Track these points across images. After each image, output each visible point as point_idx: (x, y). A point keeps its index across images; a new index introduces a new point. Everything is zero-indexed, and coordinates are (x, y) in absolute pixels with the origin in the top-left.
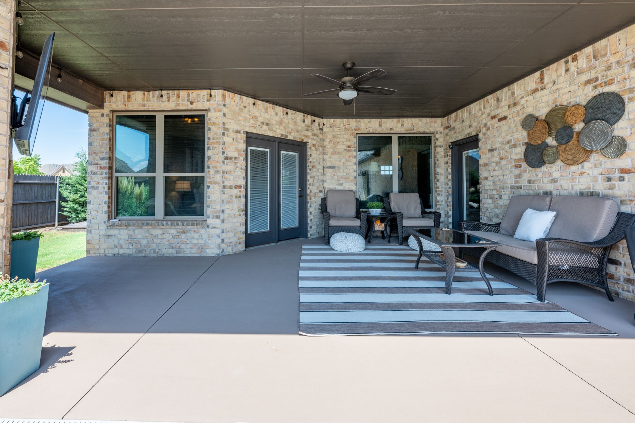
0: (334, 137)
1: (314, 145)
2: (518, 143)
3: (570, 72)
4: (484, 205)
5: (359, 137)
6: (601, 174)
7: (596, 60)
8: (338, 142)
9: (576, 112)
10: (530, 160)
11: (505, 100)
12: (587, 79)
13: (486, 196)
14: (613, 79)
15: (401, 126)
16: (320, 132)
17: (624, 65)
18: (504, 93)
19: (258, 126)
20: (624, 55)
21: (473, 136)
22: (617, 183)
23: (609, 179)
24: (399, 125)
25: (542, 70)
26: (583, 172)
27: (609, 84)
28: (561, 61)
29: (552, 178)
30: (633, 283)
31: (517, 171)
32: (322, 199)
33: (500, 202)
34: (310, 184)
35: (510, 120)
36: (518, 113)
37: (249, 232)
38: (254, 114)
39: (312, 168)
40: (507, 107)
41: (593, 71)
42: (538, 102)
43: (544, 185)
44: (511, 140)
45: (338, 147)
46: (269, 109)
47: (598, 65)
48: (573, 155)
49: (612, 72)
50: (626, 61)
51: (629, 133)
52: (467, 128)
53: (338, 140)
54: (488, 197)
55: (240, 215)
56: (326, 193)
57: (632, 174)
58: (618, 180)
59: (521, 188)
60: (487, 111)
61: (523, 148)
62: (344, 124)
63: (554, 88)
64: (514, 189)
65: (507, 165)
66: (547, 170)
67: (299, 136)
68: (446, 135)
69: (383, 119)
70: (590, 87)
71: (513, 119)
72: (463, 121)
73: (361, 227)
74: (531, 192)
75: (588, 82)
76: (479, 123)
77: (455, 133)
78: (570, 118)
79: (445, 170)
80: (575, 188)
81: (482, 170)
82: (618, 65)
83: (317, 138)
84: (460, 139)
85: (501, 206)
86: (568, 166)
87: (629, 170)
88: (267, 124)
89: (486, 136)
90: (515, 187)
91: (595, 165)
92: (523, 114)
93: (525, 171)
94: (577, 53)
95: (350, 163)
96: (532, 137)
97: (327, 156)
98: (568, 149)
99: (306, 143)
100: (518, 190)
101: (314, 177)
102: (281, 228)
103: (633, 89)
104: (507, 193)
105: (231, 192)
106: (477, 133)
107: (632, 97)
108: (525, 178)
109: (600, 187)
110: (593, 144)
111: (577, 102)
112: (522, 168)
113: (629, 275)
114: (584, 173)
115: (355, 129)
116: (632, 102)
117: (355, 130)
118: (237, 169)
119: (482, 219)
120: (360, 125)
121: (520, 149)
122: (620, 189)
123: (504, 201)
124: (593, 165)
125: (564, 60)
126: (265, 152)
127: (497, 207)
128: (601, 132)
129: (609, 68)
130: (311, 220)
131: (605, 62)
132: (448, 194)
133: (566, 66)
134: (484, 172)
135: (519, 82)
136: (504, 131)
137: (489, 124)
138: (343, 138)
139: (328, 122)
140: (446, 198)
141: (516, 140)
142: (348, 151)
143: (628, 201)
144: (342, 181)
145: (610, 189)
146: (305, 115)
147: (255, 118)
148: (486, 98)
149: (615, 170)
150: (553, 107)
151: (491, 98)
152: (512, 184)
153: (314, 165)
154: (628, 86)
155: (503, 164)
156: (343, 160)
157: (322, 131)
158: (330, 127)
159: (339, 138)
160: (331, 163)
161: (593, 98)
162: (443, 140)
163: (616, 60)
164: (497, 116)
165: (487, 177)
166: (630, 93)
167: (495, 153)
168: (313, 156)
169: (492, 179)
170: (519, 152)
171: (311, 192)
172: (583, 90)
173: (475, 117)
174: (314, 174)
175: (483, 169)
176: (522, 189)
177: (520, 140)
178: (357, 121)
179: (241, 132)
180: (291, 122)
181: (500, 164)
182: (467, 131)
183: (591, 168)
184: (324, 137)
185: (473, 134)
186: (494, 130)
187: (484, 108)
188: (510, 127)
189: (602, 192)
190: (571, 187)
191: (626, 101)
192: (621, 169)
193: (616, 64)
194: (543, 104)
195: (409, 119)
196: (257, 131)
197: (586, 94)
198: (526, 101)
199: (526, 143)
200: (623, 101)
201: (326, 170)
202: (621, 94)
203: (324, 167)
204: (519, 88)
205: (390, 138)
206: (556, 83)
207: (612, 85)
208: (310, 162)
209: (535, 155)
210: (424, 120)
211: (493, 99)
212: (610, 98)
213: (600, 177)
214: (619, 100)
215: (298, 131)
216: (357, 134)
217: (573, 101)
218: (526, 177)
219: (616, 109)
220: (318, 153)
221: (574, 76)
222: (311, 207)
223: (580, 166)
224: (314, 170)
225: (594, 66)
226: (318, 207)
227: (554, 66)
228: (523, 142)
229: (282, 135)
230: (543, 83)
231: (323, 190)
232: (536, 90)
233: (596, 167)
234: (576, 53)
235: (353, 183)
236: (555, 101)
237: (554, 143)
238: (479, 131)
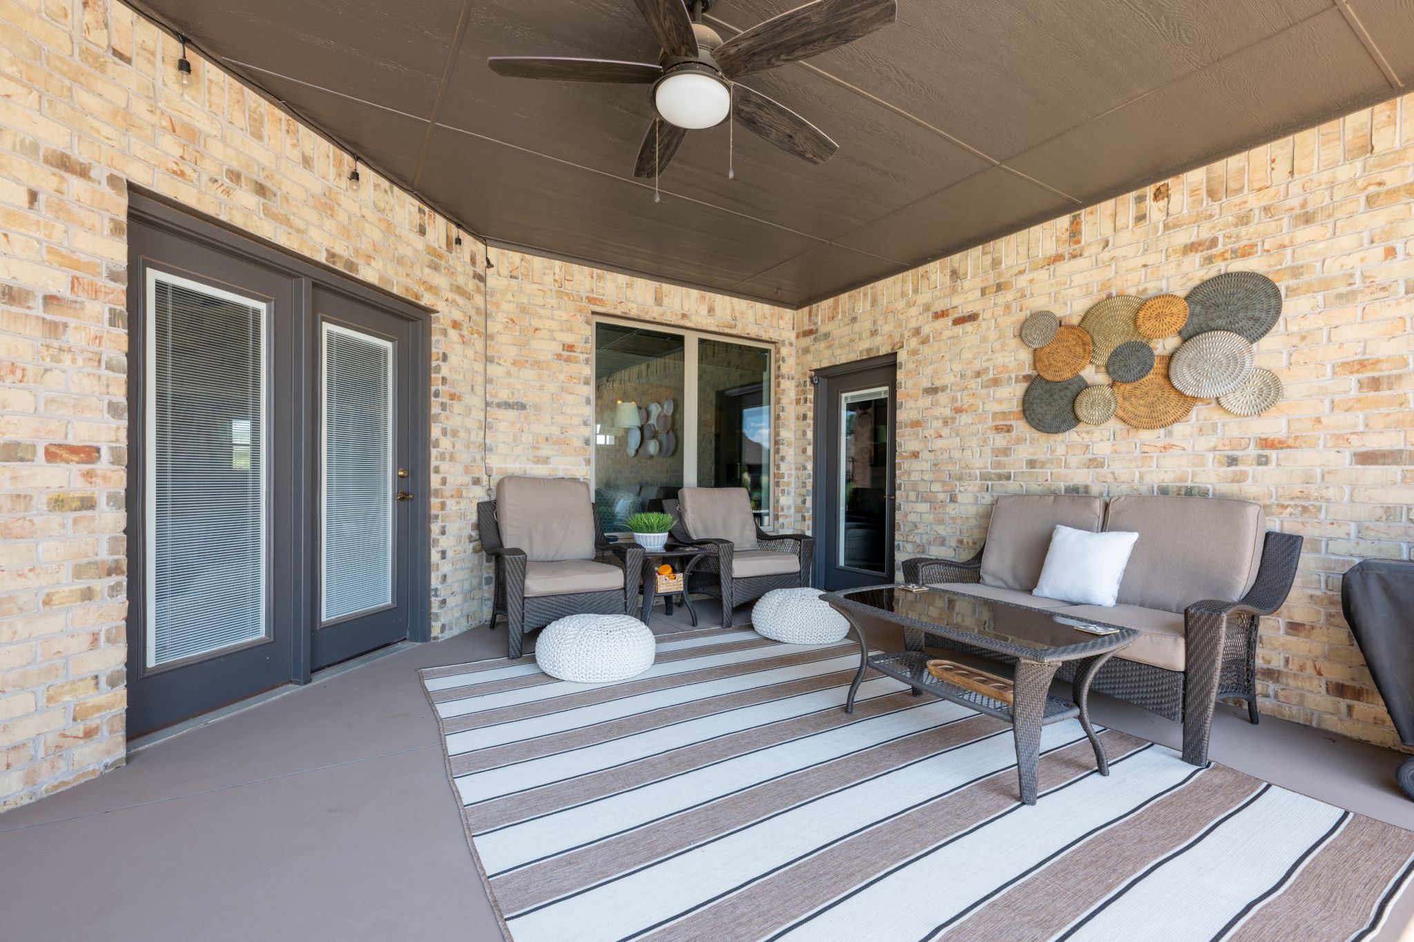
0: (524, 310)
1: (456, 325)
2: (1006, 376)
3: (1148, 223)
4: (906, 515)
5: (598, 325)
6: (1215, 449)
7: (1214, 201)
8: (537, 329)
9: (1164, 310)
10: (1040, 416)
11: (974, 276)
12: (1189, 242)
13: (912, 496)
14: (1253, 246)
15: (709, 312)
16: (478, 287)
17: (1280, 217)
18: (972, 260)
19: (204, 178)
20: (1282, 193)
21: (880, 357)
22: (1250, 469)
23: (1233, 461)
24: (703, 310)
25: (1077, 213)
26: (1169, 444)
27: (1243, 256)
28: (1127, 195)
29: (1090, 456)
30: (1278, 678)
31: (1000, 440)
32: (481, 507)
33: (951, 509)
34: (442, 457)
35: (985, 325)
36: (1007, 307)
37: (151, 662)
38: (186, 119)
39: (449, 402)
40: (978, 293)
41: (1205, 226)
42: (1061, 285)
43: (1069, 471)
44: (986, 370)
45: (535, 344)
46: (267, 124)
47: (1218, 210)
48: (1151, 405)
49: (1251, 230)
50: (1287, 207)
51: (1284, 362)
52: (864, 338)
53: (536, 322)
54: (917, 498)
55: (88, 595)
56: (493, 486)
57: (1289, 450)
58: (1255, 462)
59: (1008, 477)
60: (924, 298)
61: (1020, 389)
62: (556, 277)
63: (1106, 255)
64: (990, 480)
65: (973, 427)
66: (1079, 439)
67: (404, 280)
68: (803, 350)
69: (664, 284)
70: (1196, 258)
71: (993, 322)
72: (854, 319)
73: (625, 588)
74: (1034, 487)
75: (1191, 248)
76: (901, 326)
77: (830, 347)
78: (1148, 324)
79: (799, 433)
80: (1147, 479)
81: (903, 436)
82: (1266, 214)
83: (467, 302)
84: (845, 361)
85: (954, 519)
86: (1132, 432)
87: (1281, 442)
88: (261, 190)
89: (920, 357)
90: (993, 476)
91: (1201, 430)
92: (1021, 310)
93: (1020, 440)
94: (1170, 181)
95: (572, 397)
96: (1047, 363)
97: (499, 368)
98: (1138, 392)
99: (428, 311)
100: (1001, 482)
101: (455, 433)
102: (324, 619)
103: (1301, 270)
104: (971, 489)
105: (14, 478)
106: (892, 349)
107: (1295, 287)
108: (1020, 456)
109: (1212, 477)
110: (1205, 382)
111: (1162, 290)
112: (1014, 434)
113: (1269, 662)
114: (1172, 446)
115: (587, 298)
116: (1296, 298)
117: (590, 300)
118: (67, 358)
119: (899, 549)
120: (603, 288)
121: (1010, 389)
122: (1256, 482)
123: (963, 508)
124: (1196, 430)
125: (1134, 194)
126: (244, 309)
127: (943, 520)
128: (1227, 357)
129: (1244, 220)
130: (444, 577)
131: (1235, 206)
132: (804, 490)
133: (1138, 209)
134: (910, 440)
135: (1014, 236)
136: (969, 348)
137: (926, 330)
138: (553, 319)
139: (506, 259)
140: (799, 501)
141: (1001, 369)
142: (568, 360)
143: (1275, 507)
144: (546, 451)
145: (1233, 481)
146: (427, 209)
147: (190, 135)
148: (921, 269)
149: (1247, 440)
150: (1100, 298)
151: (936, 271)
152: (986, 468)
153: (457, 391)
154: (1288, 262)
155: (963, 423)
156: (552, 388)
157: (482, 285)
158: (511, 277)
159: (540, 317)
160: (513, 393)
161: (1203, 284)
162: (794, 364)
163: (1263, 204)
164: (951, 311)
165: (918, 453)
166: (1292, 278)
167: (942, 397)
168: (453, 359)
169: (930, 456)
170: (1008, 395)
171: (444, 482)
172: (1179, 265)
173: (889, 312)
174: (455, 422)
175: (906, 434)
176: (1011, 481)
177: (1010, 369)
178: (595, 276)
179: (93, 174)
180: (371, 216)
181: (953, 423)
182: (865, 344)
183: (1191, 436)
184: (488, 306)
185: (883, 351)
186: (940, 343)
187: (916, 291)
188: (984, 339)
189: (1214, 489)
190: (1137, 475)
191: (1283, 293)
192: (1261, 439)
193: (1263, 213)
194: (1076, 291)
195: (727, 298)
196: (199, 200)
197: (1187, 274)
198: (1031, 281)
199: (1026, 378)
200: (1277, 294)
201: (494, 412)
202: (1270, 277)
203: (487, 404)
204: (1010, 248)
205: (680, 340)
206: (1110, 245)
207: (1251, 257)
208: (444, 380)
209: (1054, 404)
210: (759, 305)
211: (941, 272)
212: (1249, 286)
213: (1210, 456)
214: (1270, 291)
215: (400, 261)
216: (594, 313)
217: (1152, 288)
218: (1023, 453)
219: (1261, 310)
220: (470, 353)
221: (1158, 231)
222: (443, 533)
223: (1162, 431)
224: (457, 407)
225: (1209, 213)
226: (469, 531)
227: (1107, 206)
228: (1019, 373)
229: (332, 255)
230: (1078, 242)
231: (485, 478)
232: (1058, 258)
233: (1202, 435)
234: (1166, 181)
235: (581, 459)
236: (1105, 285)
237: (1102, 378)
238: (899, 345)
